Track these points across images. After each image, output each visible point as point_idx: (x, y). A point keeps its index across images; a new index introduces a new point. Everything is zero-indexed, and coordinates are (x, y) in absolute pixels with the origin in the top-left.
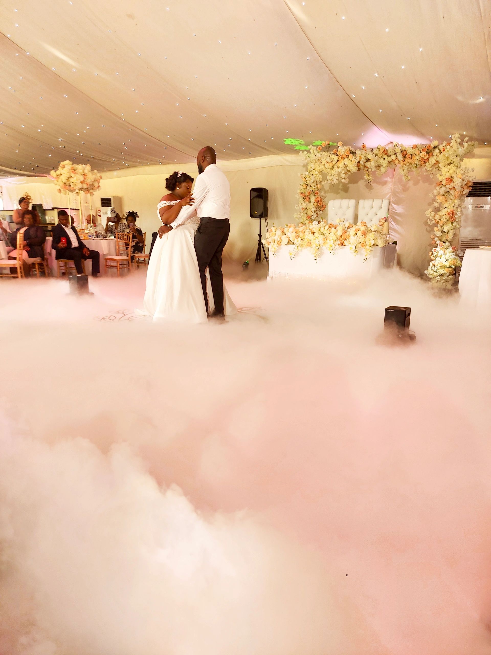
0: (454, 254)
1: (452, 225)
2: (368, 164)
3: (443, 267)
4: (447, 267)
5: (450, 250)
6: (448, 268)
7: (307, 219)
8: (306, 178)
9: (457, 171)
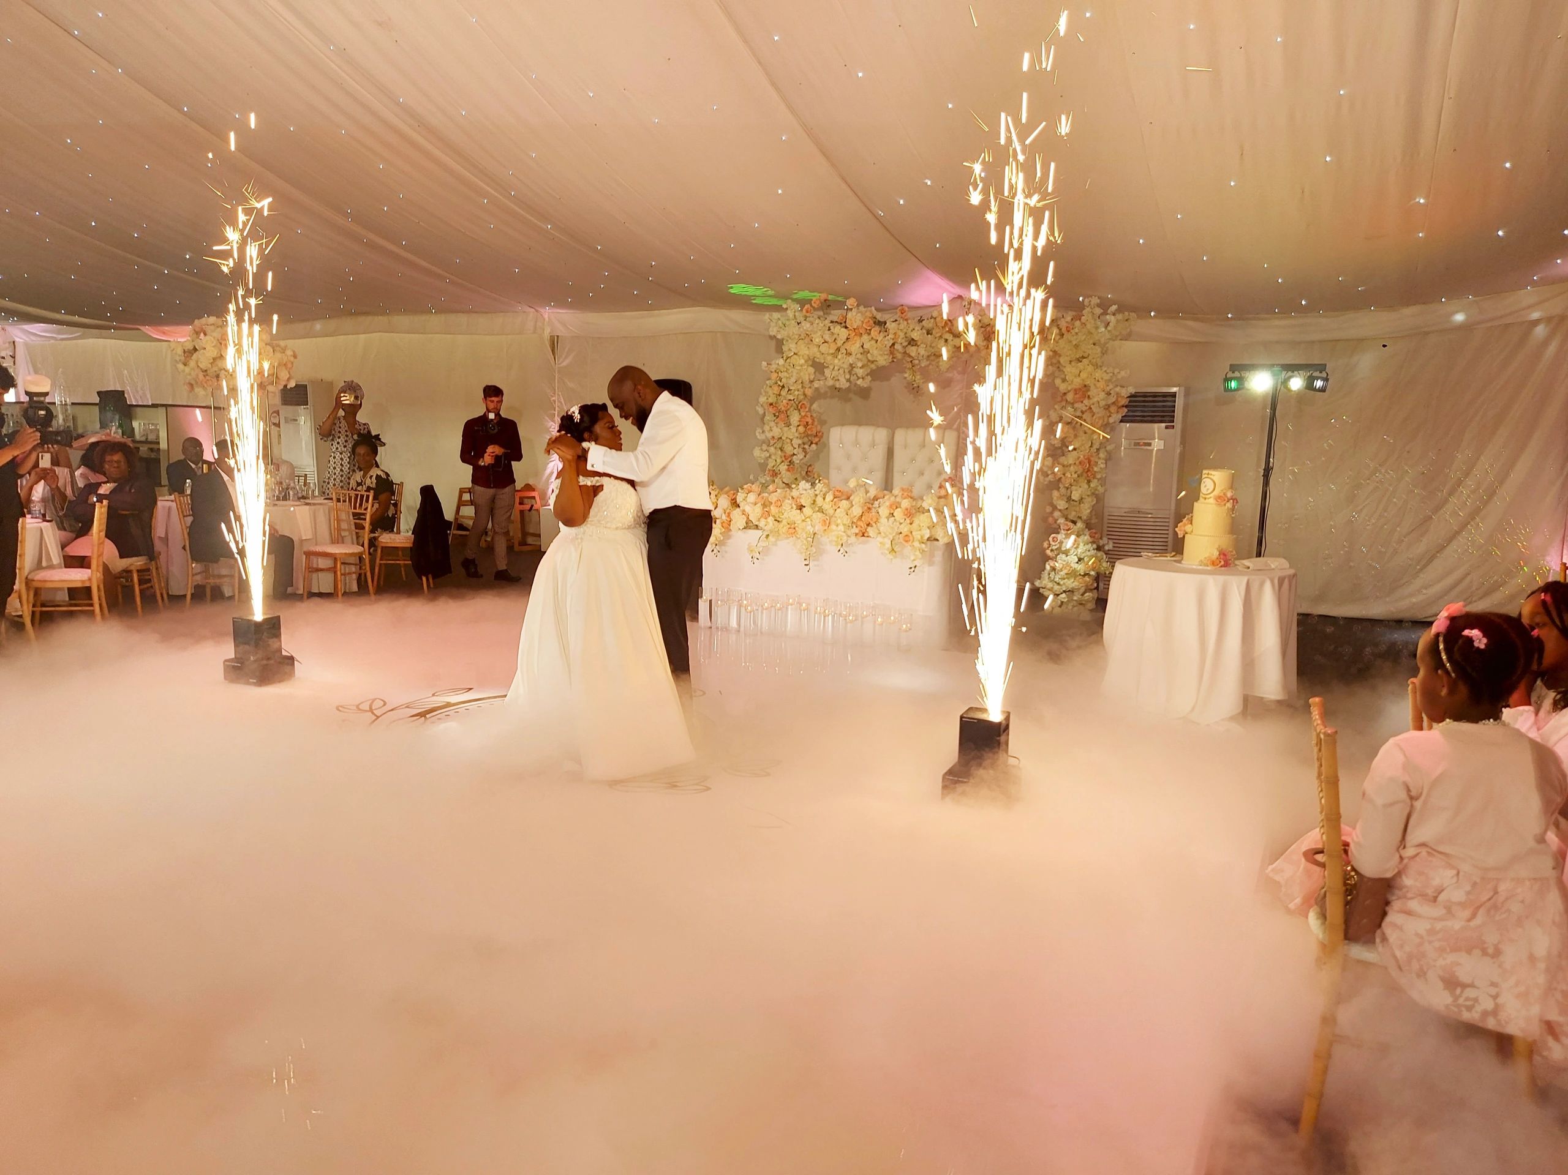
0: (1095, 546)
1: (1089, 486)
2: (912, 351)
3: (1073, 574)
4: (1080, 574)
5: (1087, 538)
6: (1083, 576)
7: (783, 462)
8: (779, 373)
9: (1097, 375)
